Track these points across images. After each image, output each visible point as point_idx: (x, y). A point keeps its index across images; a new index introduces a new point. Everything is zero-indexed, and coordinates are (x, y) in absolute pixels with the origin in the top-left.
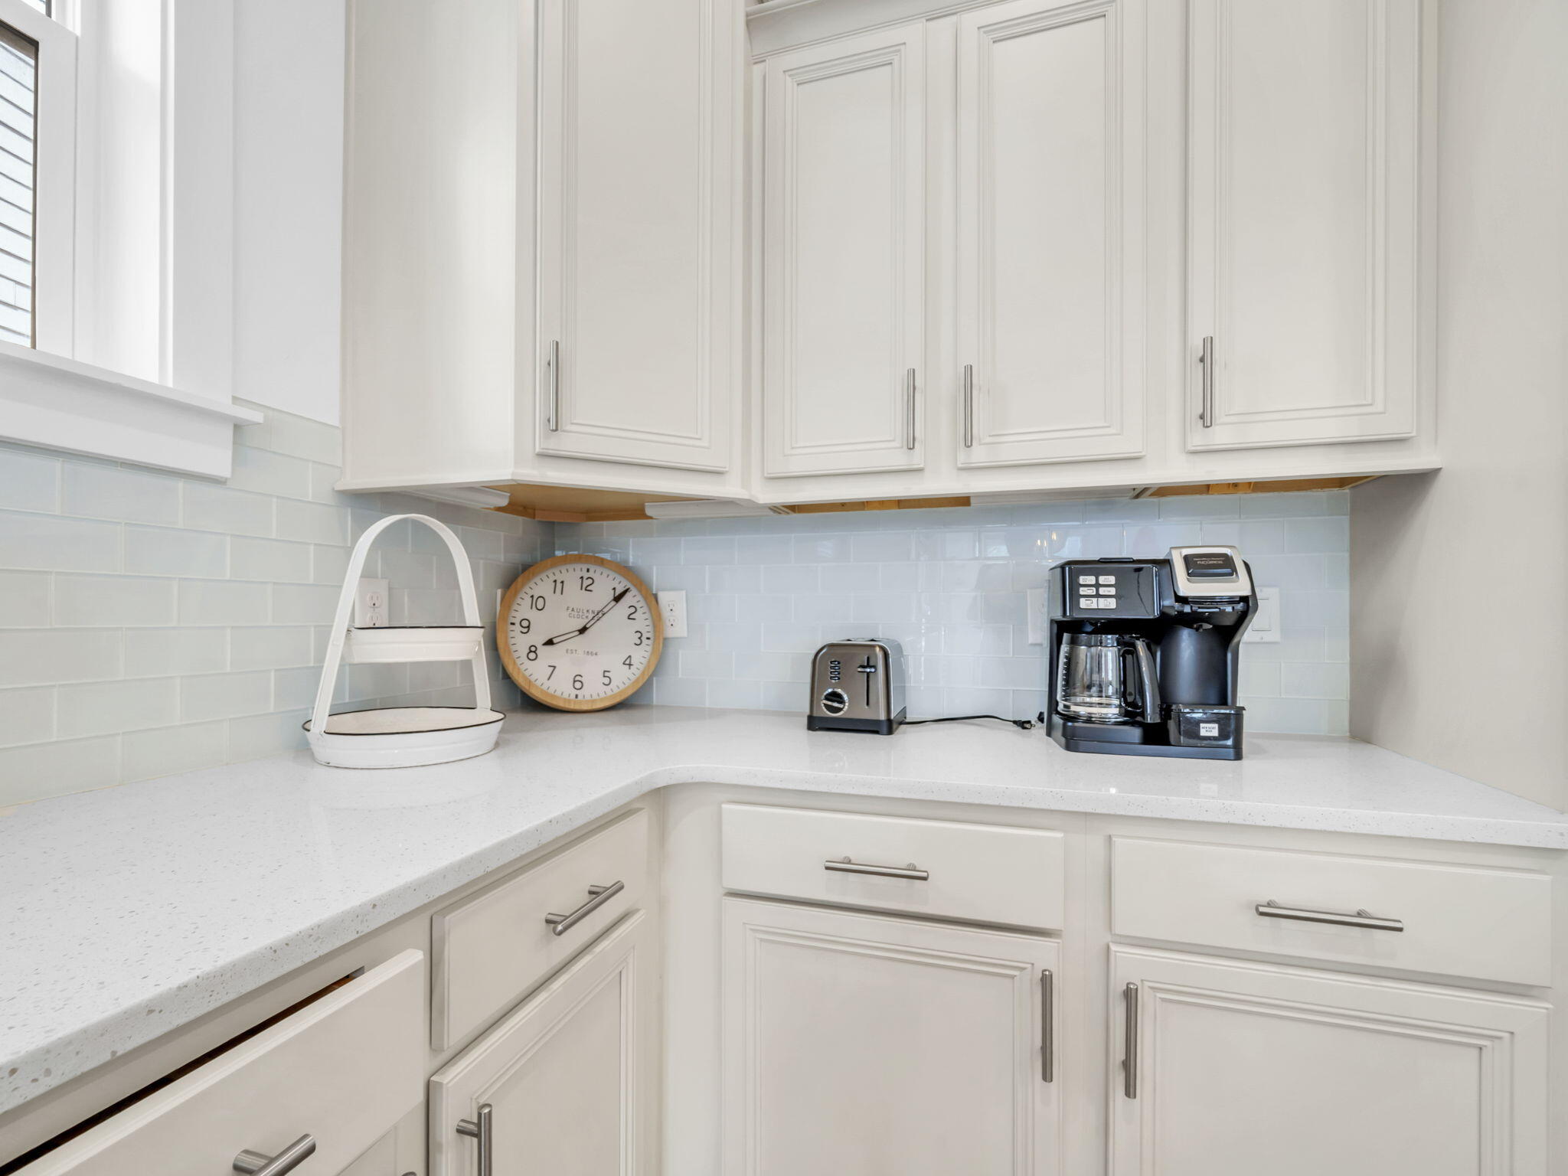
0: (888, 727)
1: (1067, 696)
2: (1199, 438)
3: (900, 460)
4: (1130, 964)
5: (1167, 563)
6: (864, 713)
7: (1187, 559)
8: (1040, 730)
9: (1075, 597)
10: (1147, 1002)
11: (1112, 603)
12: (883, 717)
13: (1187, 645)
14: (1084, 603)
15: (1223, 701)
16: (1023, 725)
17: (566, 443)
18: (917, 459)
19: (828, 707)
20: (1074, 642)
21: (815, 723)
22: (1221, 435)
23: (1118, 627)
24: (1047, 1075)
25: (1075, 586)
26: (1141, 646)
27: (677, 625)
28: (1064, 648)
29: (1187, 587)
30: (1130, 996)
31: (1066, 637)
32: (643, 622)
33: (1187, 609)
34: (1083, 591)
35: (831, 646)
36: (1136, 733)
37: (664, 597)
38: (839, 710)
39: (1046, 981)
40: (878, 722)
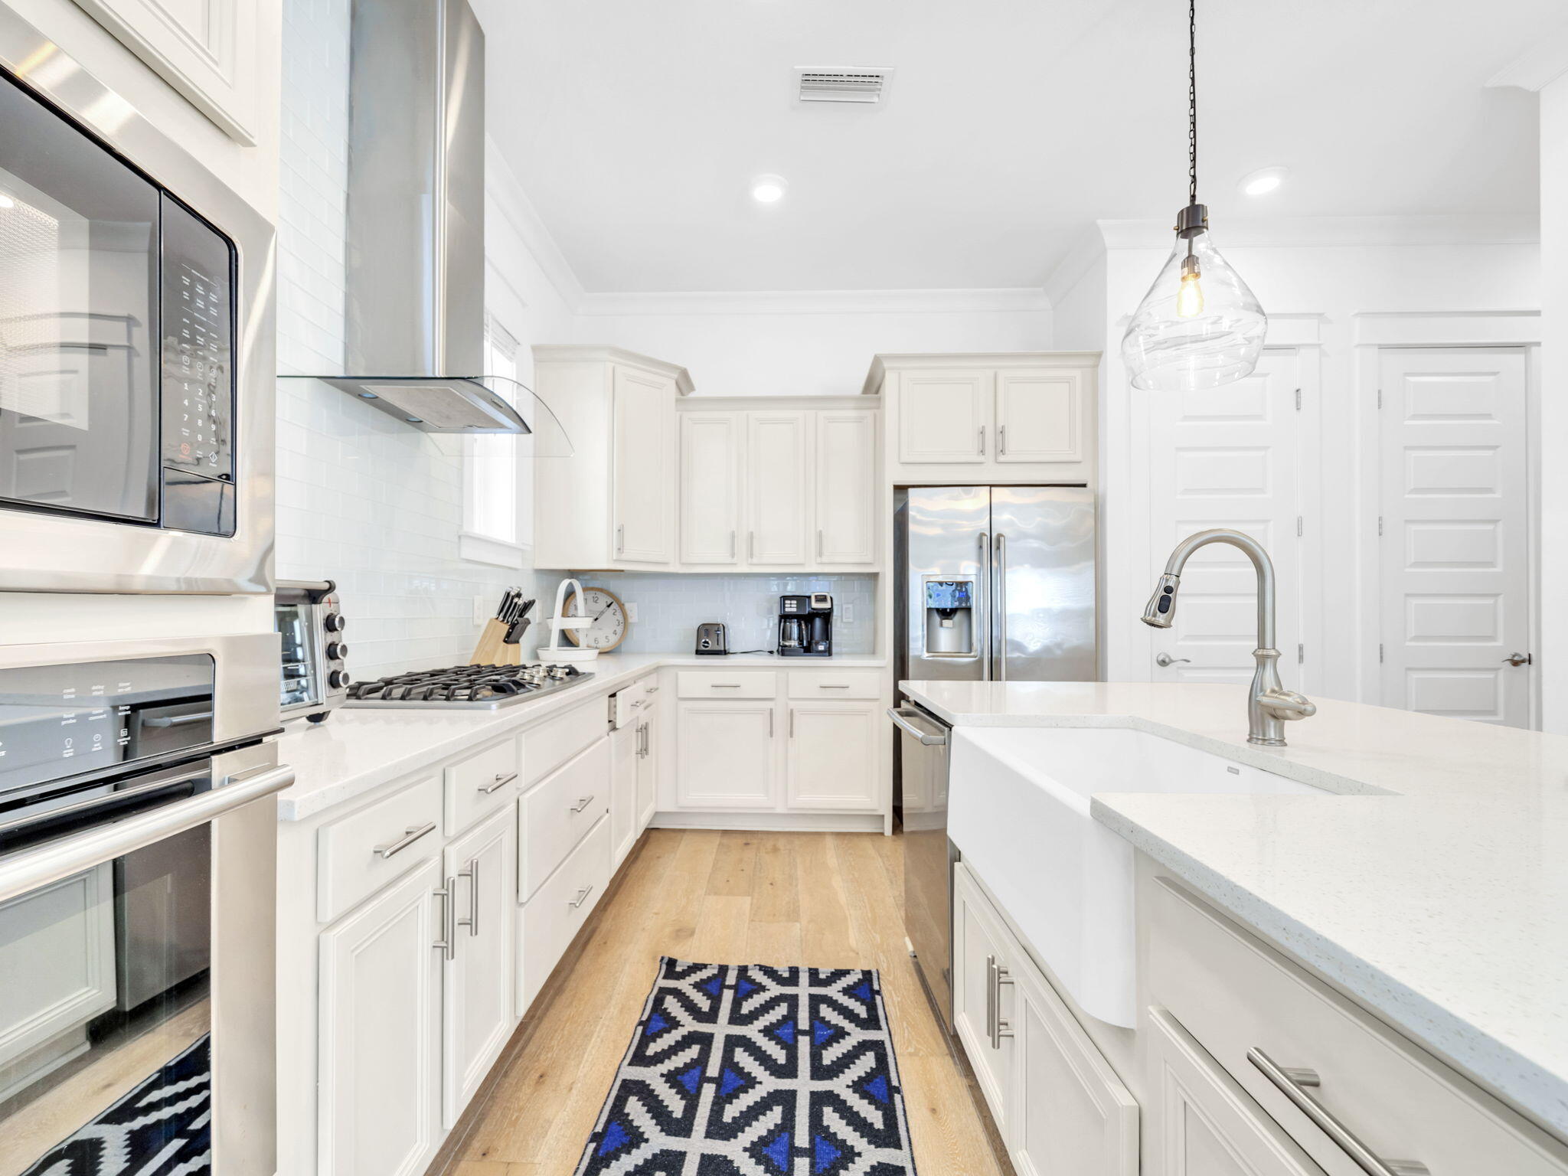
0: (725, 653)
1: (783, 640)
2: (819, 560)
3: (729, 560)
4: (792, 704)
5: (809, 597)
6: (717, 648)
7: (816, 596)
8: (776, 653)
9: (784, 607)
10: (795, 713)
11: (795, 610)
12: (723, 649)
13: (818, 623)
14: (787, 610)
15: (827, 639)
16: (771, 652)
17: (624, 556)
18: (735, 560)
19: (704, 646)
20: (785, 622)
21: (698, 652)
22: (825, 559)
23: (798, 617)
24: (771, 736)
25: (784, 604)
26: (802, 622)
27: (633, 617)
28: (782, 624)
29: (815, 605)
30: (792, 711)
31: (783, 620)
32: (619, 616)
33: (815, 611)
34: (786, 606)
35: (704, 625)
36: (802, 650)
37: (627, 606)
38: (707, 647)
39: (771, 710)
40: (721, 651)
